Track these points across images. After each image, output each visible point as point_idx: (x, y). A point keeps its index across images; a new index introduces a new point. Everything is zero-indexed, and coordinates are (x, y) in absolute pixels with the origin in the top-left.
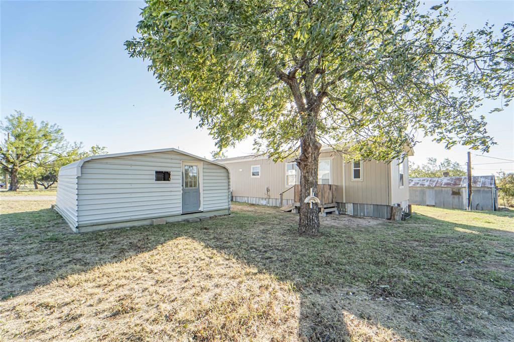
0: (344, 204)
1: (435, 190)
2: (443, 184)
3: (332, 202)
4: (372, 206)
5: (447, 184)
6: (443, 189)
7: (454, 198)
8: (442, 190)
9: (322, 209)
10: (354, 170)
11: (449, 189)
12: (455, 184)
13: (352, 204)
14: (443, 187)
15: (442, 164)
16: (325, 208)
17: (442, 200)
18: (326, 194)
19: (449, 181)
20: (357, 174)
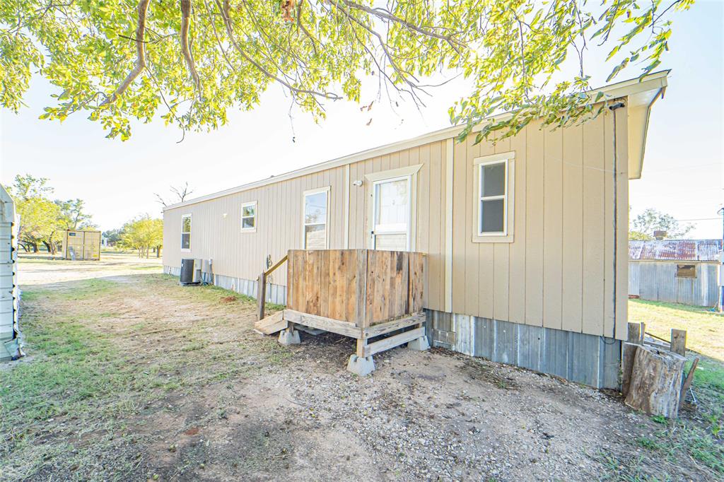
0: (446, 318)
1: (641, 266)
2: (657, 253)
3: (407, 312)
4: (544, 332)
5: (663, 254)
6: (658, 263)
7: (680, 282)
8: (655, 266)
9: (361, 345)
10: (484, 203)
11: (670, 264)
12: (683, 255)
13: (473, 320)
14: (659, 260)
15: (639, 218)
16: (371, 341)
17: (655, 286)
18: (378, 286)
19: (667, 249)
20: (493, 217)
